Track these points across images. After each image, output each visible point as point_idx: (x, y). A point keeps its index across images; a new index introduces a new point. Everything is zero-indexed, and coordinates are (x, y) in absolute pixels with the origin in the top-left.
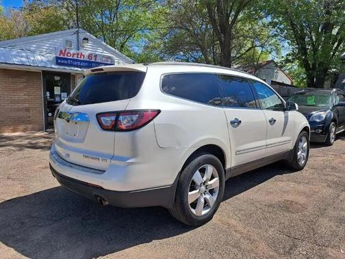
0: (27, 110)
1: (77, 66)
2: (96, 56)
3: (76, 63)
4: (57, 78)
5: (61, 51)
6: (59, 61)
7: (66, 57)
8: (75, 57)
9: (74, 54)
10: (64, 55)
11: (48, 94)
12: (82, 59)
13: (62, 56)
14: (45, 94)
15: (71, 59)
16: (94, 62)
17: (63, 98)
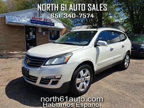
0: (19, 42)
2: (47, 19)
3: (39, 22)
5: (33, 17)
7: (35, 20)
8: (39, 20)
9: (38, 19)
11: (27, 35)
12: (41, 21)
13: (33, 19)
14: (26, 35)
15: (37, 21)
16: (46, 22)
17: (33, 38)
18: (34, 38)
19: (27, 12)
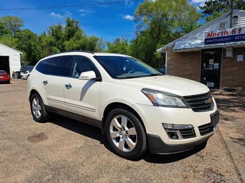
1: (221, 42)
2: (240, 29)
3: (219, 40)
4: (212, 53)
5: (209, 34)
6: (207, 41)
8: (220, 36)
9: (218, 33)
10: (210, 36)
12: (226, 35)
15: (216, 38)
16: (238, 35)
18: (217, 67)
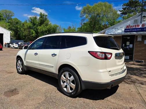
3: (134, 30)
4: (128, 38)
7: (129, 28)
9: (133, 26)
11: (124, 45)
12: (138, 27)
13: (127, 28)
14: (122, 45)
15: (131, 29)
16: (145, 28)
17: (130, 47)
18: (132, 47)
19: (126, 22)
